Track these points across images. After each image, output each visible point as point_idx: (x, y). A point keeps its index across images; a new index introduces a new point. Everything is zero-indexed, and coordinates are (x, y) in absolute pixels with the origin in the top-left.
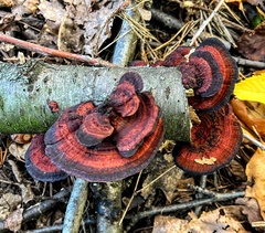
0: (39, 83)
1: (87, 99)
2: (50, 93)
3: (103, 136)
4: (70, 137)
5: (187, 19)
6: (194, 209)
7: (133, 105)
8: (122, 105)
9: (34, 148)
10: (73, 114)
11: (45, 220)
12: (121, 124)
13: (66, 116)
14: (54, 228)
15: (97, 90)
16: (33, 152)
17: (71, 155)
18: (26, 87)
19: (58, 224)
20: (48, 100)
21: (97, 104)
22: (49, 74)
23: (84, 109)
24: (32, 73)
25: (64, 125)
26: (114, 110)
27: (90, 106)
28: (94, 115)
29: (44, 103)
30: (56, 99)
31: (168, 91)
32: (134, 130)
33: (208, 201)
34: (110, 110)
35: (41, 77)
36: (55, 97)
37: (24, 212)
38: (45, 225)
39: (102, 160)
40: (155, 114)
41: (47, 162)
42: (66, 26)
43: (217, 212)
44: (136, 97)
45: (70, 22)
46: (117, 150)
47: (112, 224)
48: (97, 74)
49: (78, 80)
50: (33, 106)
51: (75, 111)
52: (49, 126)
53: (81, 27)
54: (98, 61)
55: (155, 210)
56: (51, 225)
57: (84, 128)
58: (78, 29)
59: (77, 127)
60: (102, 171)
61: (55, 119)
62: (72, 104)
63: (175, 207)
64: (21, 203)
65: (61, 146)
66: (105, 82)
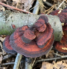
0: (9, 18)
1: (26, 25)
2: (13, 22)
3: (32, 39)
4: (19, 38)
5: (54, 4)
6: (54, 60)
7: (44, 27)
8: (39, 27)
9: (6, 40)
10: (20, 30)
11: (9, 60)
12: (38, 34)
13: (18, 30)
14: (12, 63)
15: (29, 22)
16: (6, 42)
17: (19, 45)
18: (4, 19)
19: (13, 62)
20: (12, 24)
21: (29, 26)
22: (13, 15)
23: (24, 28)
24: (7, 15)
25: (17, 34)
26: (36, 29)
27: (26, 27)
28: (28, 31)
29: (10, 25)
30: (15, 24)
31: (55, 23)
32: (44, 37)
33: (59, 58)
34: (35, 29)
35: (10, 16)
36: (14, 23)
37: (3, 58)
38: (9, 62)
39: (31, 48)
40: (52, 32)
41: (10, 46)
42: (19, 3)
43: (62, 62)
44: (45, 25)
45: (20, 2)
46: (37, 44)
47: (30, 64)
48: (29, 16)
49: (23, 18)
50: (6, 26)
51: (21, 29)
52: (12, 33)
53: (23, 4)
54: (29, 12)
55: (42, 60)
56: (11, 62)
57: (25, 35)
58: (22, 4)
59: (22, 35)
60: (31, 52)
61: (14, 31)
62: (20, 26)
63: (49, 59)
64: (2, 55)
65: (15, 41)
66: (33, 19)
